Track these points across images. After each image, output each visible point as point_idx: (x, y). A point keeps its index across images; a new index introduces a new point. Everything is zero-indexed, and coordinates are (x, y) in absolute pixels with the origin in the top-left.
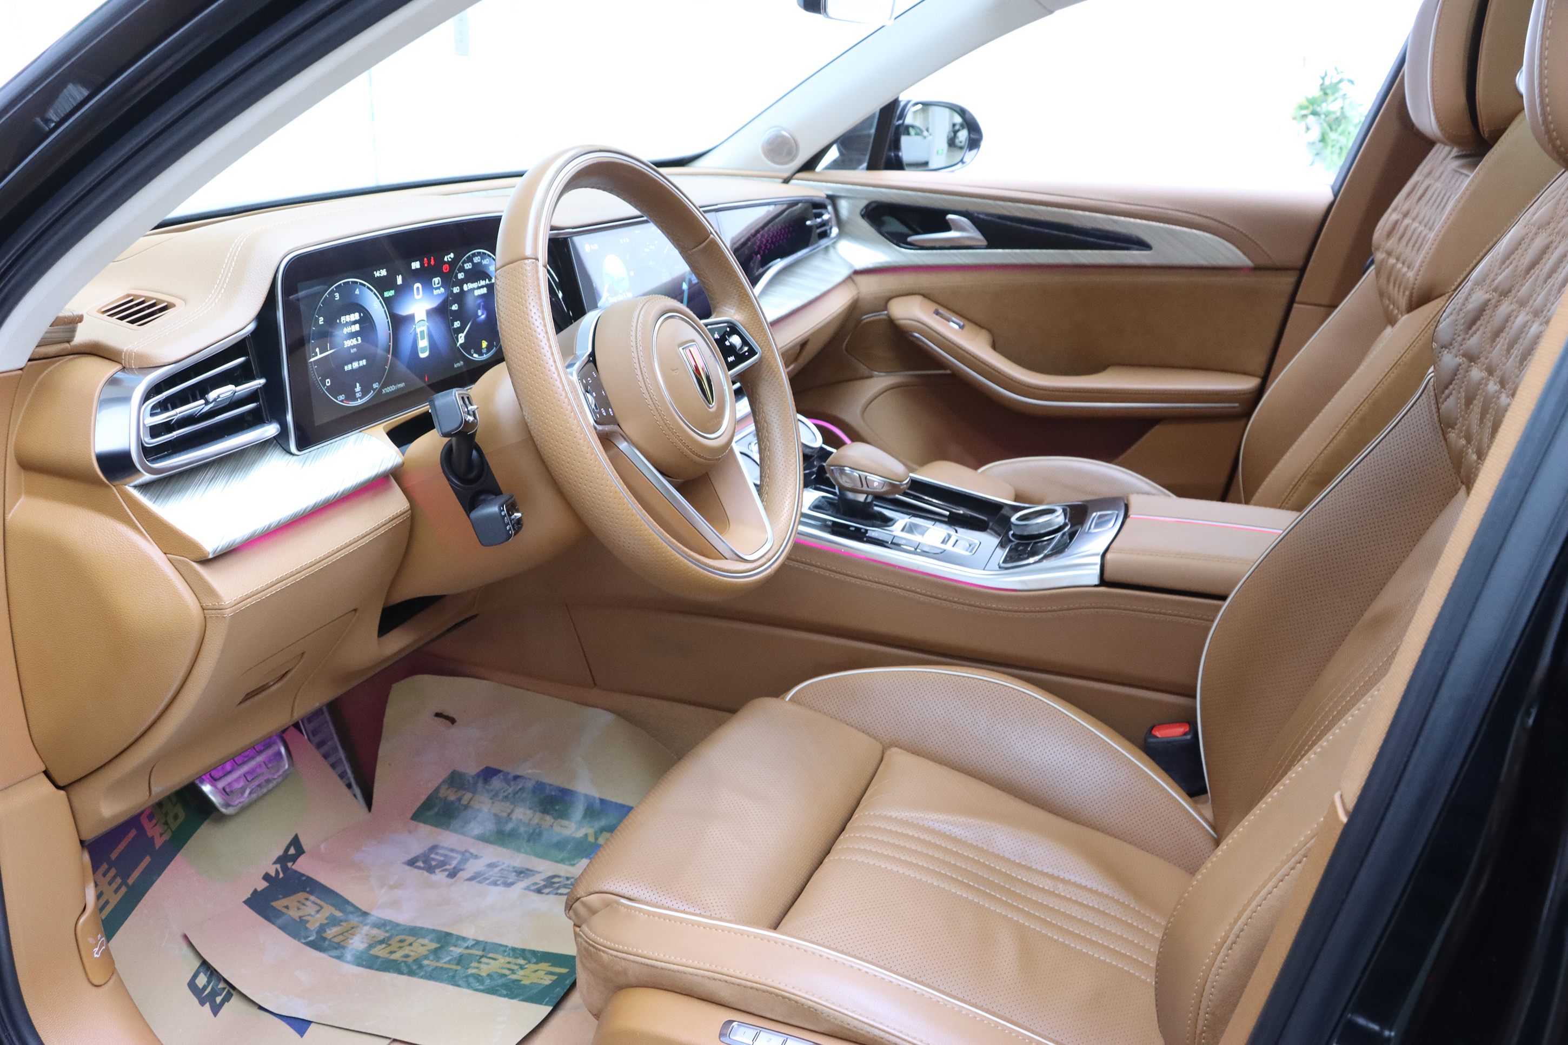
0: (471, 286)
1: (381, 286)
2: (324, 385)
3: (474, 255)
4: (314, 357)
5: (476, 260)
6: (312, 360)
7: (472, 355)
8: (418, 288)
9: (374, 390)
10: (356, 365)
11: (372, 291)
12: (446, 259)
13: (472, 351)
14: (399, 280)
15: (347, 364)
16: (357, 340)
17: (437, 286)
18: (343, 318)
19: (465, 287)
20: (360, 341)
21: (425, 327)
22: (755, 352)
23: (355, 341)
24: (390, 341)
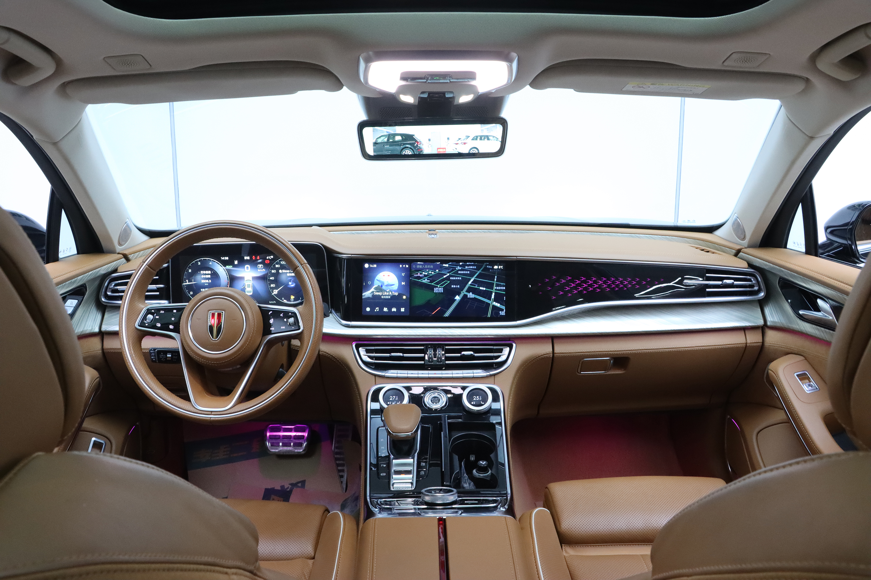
0: (284, 271)
1: (225, 263)
2: (189, 293)
4: (185, 283)
6: (184, 284)
7: (283, 300)
8: (247, 267)
11: (219, 264)
12: (267, 258)
13: (283, 299)
14: (236, 262)
15: (203, 288)
17: (260, 268)
18: (202, 272)
19: (280, 271)
20: (210, 281)
21: (251, 283)
22: (299, 329)
23: (207, 281)
24: (228, 285)
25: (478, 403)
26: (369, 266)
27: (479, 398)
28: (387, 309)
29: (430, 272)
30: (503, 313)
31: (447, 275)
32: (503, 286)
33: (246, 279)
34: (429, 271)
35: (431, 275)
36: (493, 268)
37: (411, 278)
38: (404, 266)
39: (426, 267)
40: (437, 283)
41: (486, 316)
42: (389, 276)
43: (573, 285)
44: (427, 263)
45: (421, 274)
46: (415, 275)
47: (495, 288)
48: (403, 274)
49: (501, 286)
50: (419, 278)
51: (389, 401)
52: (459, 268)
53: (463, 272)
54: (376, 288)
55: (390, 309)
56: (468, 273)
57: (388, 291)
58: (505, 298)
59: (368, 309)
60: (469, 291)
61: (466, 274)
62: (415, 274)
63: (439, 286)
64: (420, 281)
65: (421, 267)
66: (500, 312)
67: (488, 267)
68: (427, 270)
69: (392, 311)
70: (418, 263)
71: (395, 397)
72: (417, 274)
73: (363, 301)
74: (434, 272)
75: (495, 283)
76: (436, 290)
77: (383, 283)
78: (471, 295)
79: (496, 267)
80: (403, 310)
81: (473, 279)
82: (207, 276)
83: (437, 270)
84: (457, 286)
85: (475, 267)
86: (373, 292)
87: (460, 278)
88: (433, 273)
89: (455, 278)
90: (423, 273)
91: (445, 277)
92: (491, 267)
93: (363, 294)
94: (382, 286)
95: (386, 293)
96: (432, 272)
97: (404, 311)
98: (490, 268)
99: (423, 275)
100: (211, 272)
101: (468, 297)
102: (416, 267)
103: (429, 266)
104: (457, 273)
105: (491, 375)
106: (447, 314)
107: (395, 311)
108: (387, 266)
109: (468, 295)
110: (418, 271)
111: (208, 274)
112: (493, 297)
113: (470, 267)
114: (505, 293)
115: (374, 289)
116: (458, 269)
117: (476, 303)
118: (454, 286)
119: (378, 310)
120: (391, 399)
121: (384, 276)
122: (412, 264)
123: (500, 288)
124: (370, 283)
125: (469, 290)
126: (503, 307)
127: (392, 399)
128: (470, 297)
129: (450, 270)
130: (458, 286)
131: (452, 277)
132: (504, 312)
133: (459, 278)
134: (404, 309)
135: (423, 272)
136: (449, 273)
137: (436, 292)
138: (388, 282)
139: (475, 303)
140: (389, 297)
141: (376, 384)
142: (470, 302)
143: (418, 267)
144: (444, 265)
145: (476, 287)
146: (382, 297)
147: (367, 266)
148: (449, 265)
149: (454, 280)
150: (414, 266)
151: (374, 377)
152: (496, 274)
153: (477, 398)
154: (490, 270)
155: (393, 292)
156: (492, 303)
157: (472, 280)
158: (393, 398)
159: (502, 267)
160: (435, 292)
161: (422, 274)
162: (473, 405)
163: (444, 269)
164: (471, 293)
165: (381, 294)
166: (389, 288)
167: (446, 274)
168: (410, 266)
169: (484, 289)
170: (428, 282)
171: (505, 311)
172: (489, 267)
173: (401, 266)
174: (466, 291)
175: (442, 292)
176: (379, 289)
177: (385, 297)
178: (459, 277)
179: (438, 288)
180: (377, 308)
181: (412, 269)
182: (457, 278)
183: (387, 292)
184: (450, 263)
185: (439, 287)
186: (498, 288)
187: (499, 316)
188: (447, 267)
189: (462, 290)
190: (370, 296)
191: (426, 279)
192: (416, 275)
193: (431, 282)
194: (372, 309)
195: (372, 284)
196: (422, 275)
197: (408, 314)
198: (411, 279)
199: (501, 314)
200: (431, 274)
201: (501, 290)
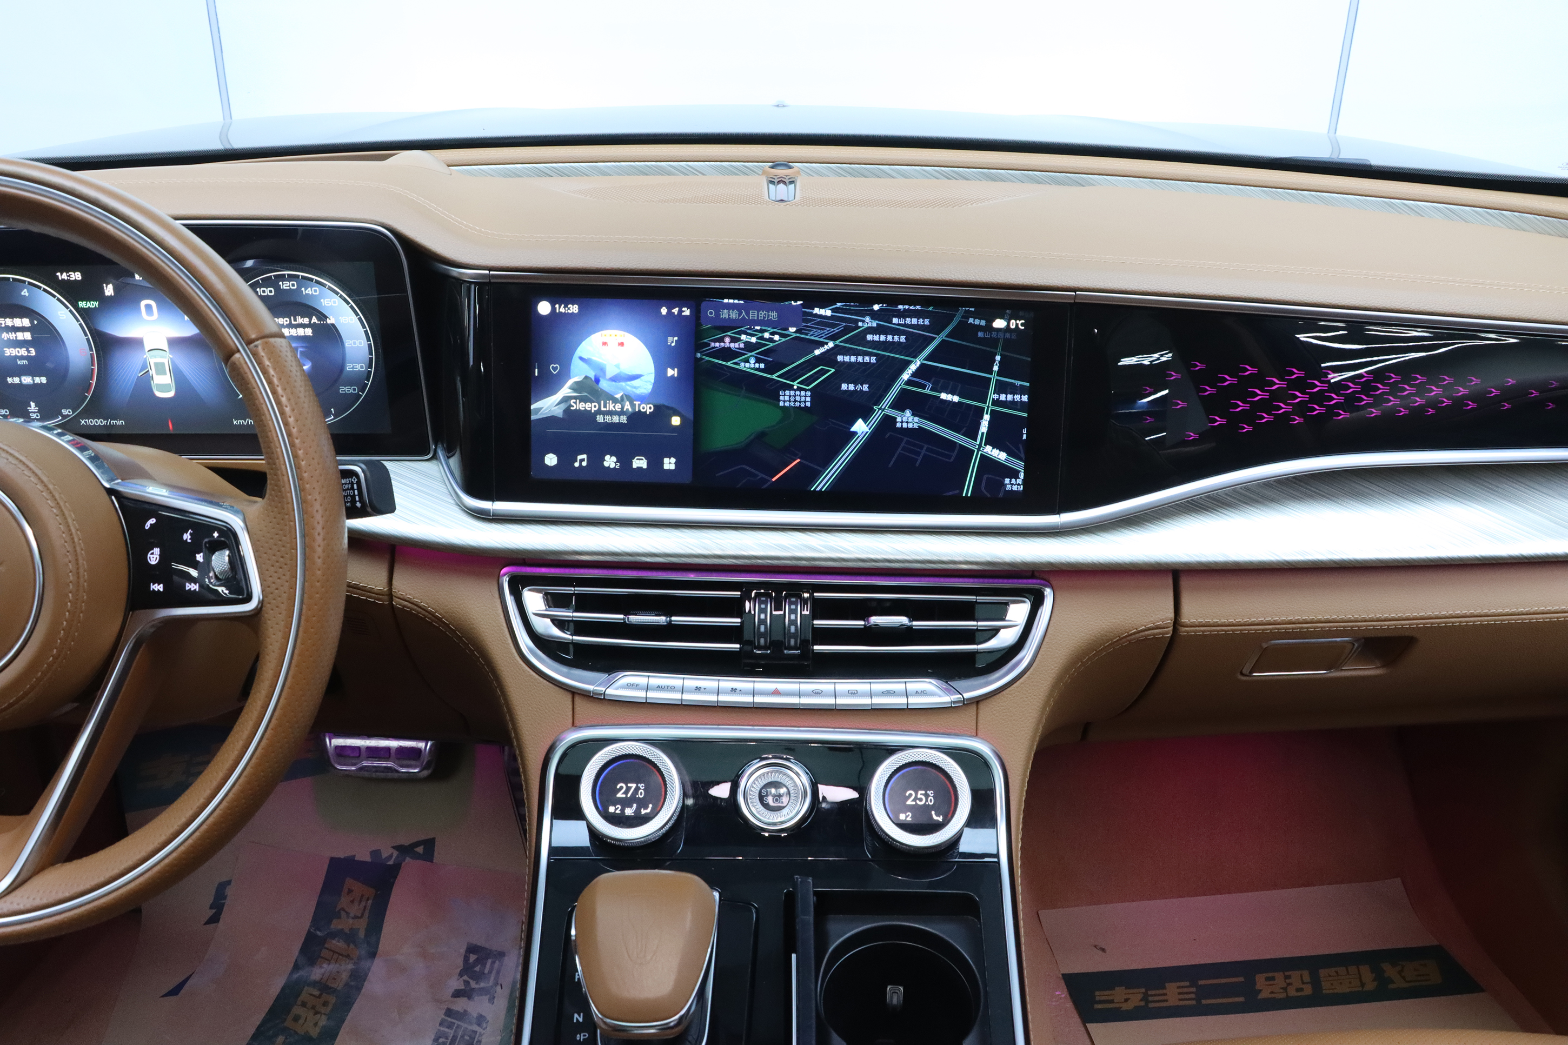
1: (71, 293)
3: (282, 278)
5: (285, 285)
8: (148, 307)
9: (64, 417)
10: (27, 380)
11: (54, 296)
14: (109, 290)
15: (11, 375)
16: (29, 352)
20: (33, 352)
21: (165, 359)
22: (248, 599)
23: (23, 352)
24: (93, 365)
25: (922, 820)
26: (553, 309)
27: (927, 796)
28: (614, 459)
29: (767, 335)
30: (1015, 485)
31: (826, 347)
32: (1022, 391)
33: (147, 346)
34: (762, 331)
35: (772, 345)
36: (989, 328)
37: (699, 355)
38: (676, 311)
39: (753, 315)
40: (792, 375)
41: (957, 492)
42: (622, 344)
43: (1260, 395)
44: (757, 303)
45: (734, 340)
46: (713, 344)
47: (992, 396)
48: (673, 341)
49: (1014, 390)
50: (728, 354)
51: (616, 802)
52: (869, 322)
53: (883, 338)
54: (577, 387)
55: (625, 461)
56: (899, 343)
57: (618, 396)
58: (1025, 431)
59: (551, 460)
60: (899, 404)
61: (893, 343)
62: (715, 341)
63: (796, 385)
64: (729, 364)
65: (734, 315)
66: (1007, 481)
67: (971, 320)
68: (758, 328)
69: (635, 466)
70: (726, 301)
71: (634, 786)
72: (721, 340)
73: (533, 429)
74: (782, 335)
75: (994, 378)
76: (787, 398)
77: (602, 370)
78: (907, 420)
79: (999, 324)
80: (669, 464)
81: (918, 363)
82: (20, 336)
83: (792, 329)
84: (859, 387)
85: (927, 322)
86: (566, 399)
87: (873, 360)
88: (776, 337)
89: (853, 359)
90: (743, 337)
91: (817, 352)
92: (983, 323)
93: (533, 407)
94: (597, 381)
95: (611, 406)
96: (773, 334)
97: (673, 467)
98: (979, 328)
99: (742, 346)
100: (31, 322)
101: (899, 425)
102: (718, 315)
103: (762, 314)
104: (860, 338)
105: (967, 703)
106: (822, 483)
107: (645, 466)
108: (614, 310)
109: (899, 419)
110: (725, 329)
111: (23, 329)
112: (984, 427)
113: (908, 321)
114: (1025, 415)
115: (570, 388)
116: (866, 326)
117: (926, 446)
118: (852, 387)
119: (584, 464)
120: (620, 795)
121: (605, 344)
122: (704, 304)
123: (1010, 397)
124: (554, 368)
125: (904, 401)
126: (1019, 465)
127: (626, 792)
128: (905, 425)
129: (836, 330)
130: (865, 388)
131: (843, 354)
132: (1019, 481)
133: (867, 359)
134: (673, 460)
135: (740, 333)
136: (833, 338)
137: (787, 404)
138: (617, 366)
139: (922, 448)
140: (624, 419)
141: (575, 726)
142: (903, 444)
143: (725, 314)
144: (817, 311)
145: (927, 391)
146: (600, 419)
147: (544, 308)
148: (833, 310)
149: (850, 364)
150: (711, 313)
151: (569, 696)
152: (1000, 349)
153: (921, 797)
154: (980, 334)
155: (637, 403)
156: (979, 450)
157: (913, 367)
158: (628, 789)
159: (1019, 322)
160: (781, 404)
161: (738, 340)
162: (904, 826)
163: (818, 323)
164: (908, 413)
165: (593, 409)
166: (622, 389)
167: (822, 344)
168: (696, 313)
169: (956, 399)
170: (759, 369)
171: (1022, 475)
172: (977, 322)
173: (664, 311)
174: (892, 406)
175: (808, 404)
176: (589, 389)
177: (608, 419)
178: (870, 354)
179: (792, 393)
180: (580, 457)
181: (702, 320)
182: (860, 359)
183: (615, 401)
184: (839, 305)
185: (800, 389)
186: (1003, 397)
187: (1001, 495)
188: (826, 317)
189: (877, 403)
190: (558, 412)
191: (752, 361)
192: (717, 344)
193: (770, 369)
194: (566, 459)
195: (565, 374)
196: (737, 345)
197: (687, 479)
198: (701, 359)
199: (1008, 487)
200: (771, 340)
201: (1012, 405)
